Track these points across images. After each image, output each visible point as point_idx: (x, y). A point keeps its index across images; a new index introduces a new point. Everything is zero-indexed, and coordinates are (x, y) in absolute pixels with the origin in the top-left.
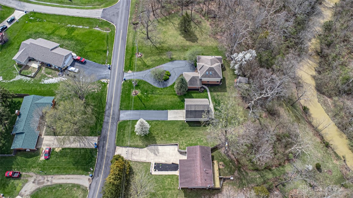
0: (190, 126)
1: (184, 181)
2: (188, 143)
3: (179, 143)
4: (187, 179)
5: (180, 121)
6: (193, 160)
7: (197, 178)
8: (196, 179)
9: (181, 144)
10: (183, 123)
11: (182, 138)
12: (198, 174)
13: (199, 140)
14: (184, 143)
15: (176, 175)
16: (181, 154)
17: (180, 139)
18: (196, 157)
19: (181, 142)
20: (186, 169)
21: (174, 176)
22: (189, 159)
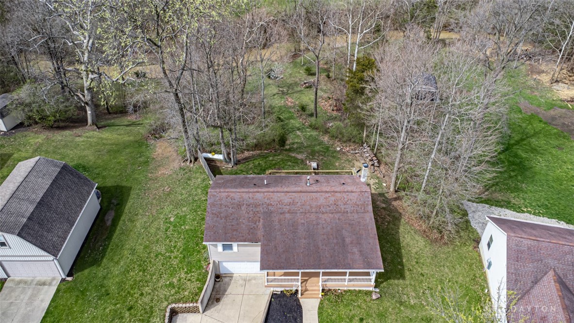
0: (96, 262)
1: (355, 250)
2: (175, 262)
3: (166, 303)
4: (348, 240)
7: (339, 203)
8: (343, 207)
9: (173, 291)
10: (70, 290)
11: (147, 289)
12: (326, 198)
13: (175, 226)
14: (175, 280)
15: (321, 308)
16: (218, 300)
17: (147, 299)
18: (256, 206)
19: (165, 292)
20: (303, 241)
21: (325, 315)
22: (260, 233)
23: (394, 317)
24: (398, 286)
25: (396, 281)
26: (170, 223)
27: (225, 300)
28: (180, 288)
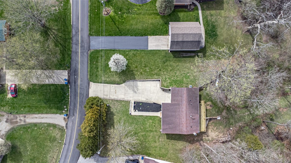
0: (175, 57)
1: (167, 127)
2: (172, 79)
3: (161, 78)
4: (170, 126)
5: (163, 50)
6: (179, 105)
7: (182, 125)
8: (181, 125)
9: (164, 80)
10: (166, 53)
11: (165, 73)
12: (184, 121)
13: (185, 76)
14: (167, 79)
15: (158, 117)
16: (163, 91)
17: (162, 73)
18: (181, 101)
19: (164, 77)
20: (170, 114)
21: (156, 117)
22: (174, 102)
23: (155, 134)
24: (164, 137)
25: (166, 137)
26: (187, 74)
27: (163, 92)
28: (165, 81)
